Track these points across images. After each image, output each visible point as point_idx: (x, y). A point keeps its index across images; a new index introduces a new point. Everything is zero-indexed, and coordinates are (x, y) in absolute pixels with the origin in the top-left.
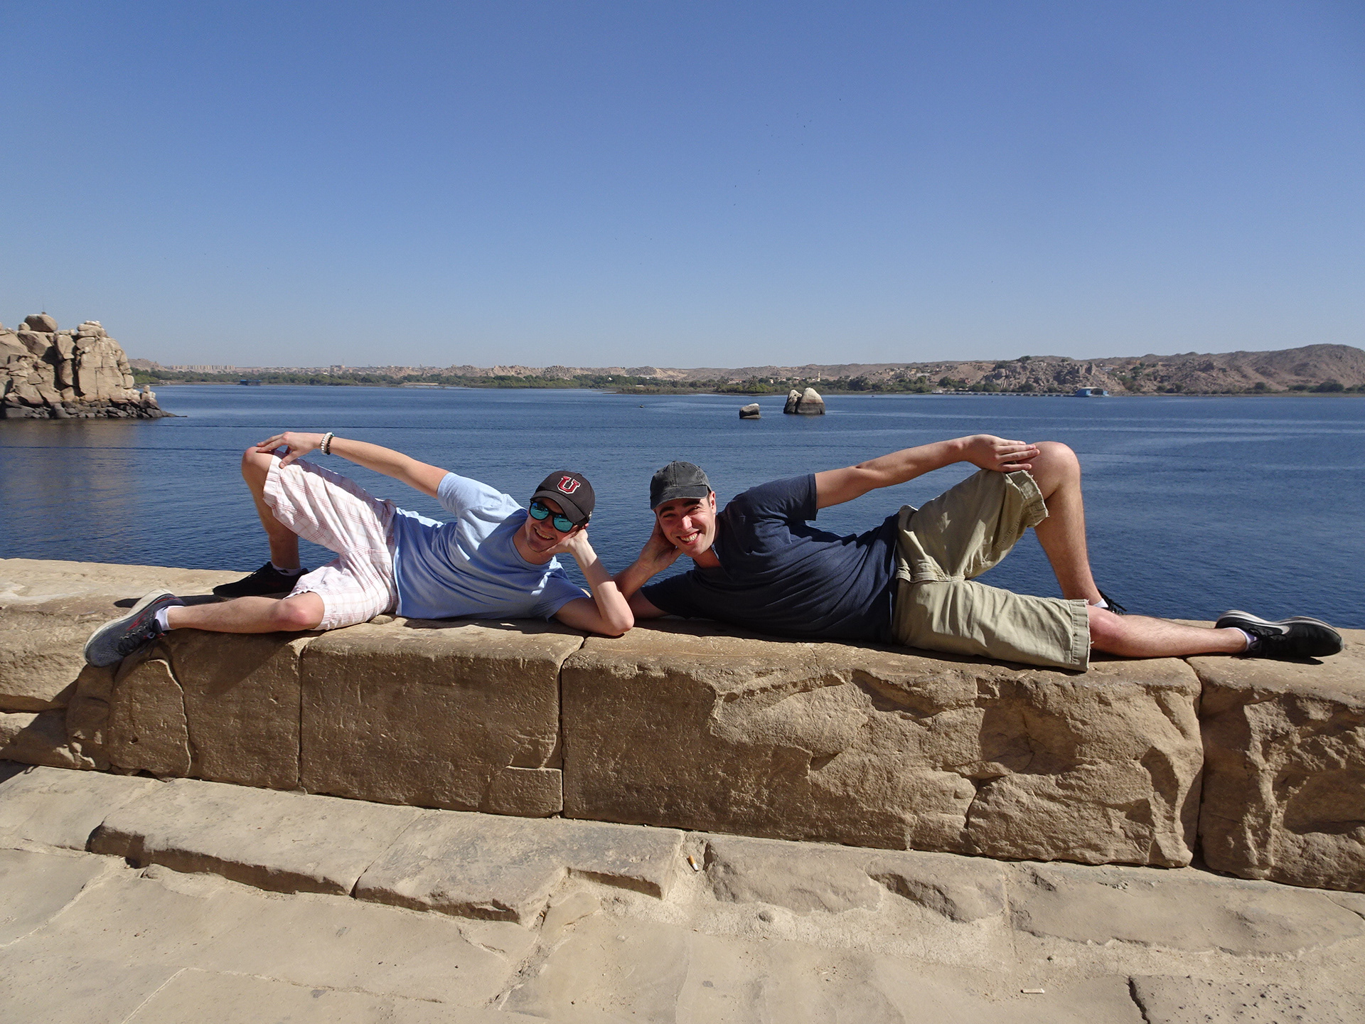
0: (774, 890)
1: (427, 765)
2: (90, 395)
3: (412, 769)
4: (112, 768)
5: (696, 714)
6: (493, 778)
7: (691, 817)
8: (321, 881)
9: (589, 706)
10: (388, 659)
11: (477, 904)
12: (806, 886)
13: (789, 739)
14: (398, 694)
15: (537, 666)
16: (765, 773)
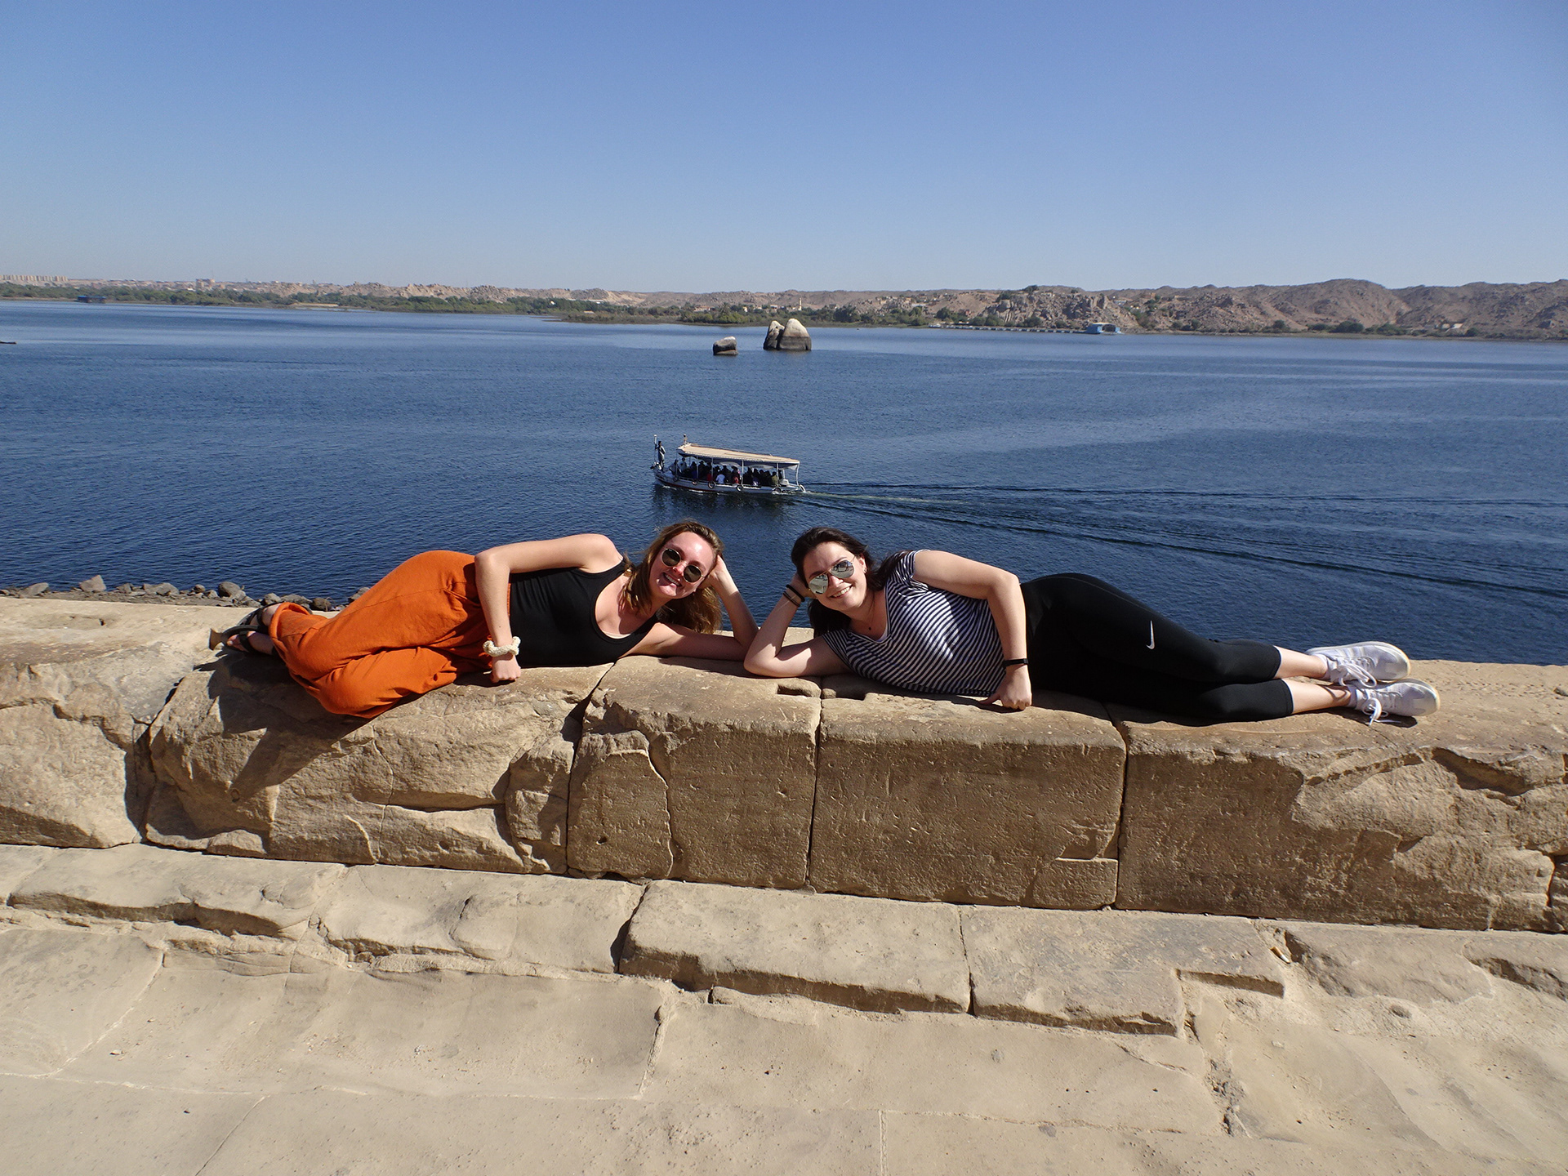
0: (1389, 984)
1: (963, 859)
3: (946, 864)
4: (568, 868)
5: (1279, 800)
6: (1040, 869)
7: (1259, 905)
8: (933, 999)
9: (1158, 792)
10: (926, 747)
11: (1125, 1018)
12: (1417, 975)
13: (1377, 823)
14: (934, 785)
15: (1102, 752)
16: (1347, 859)
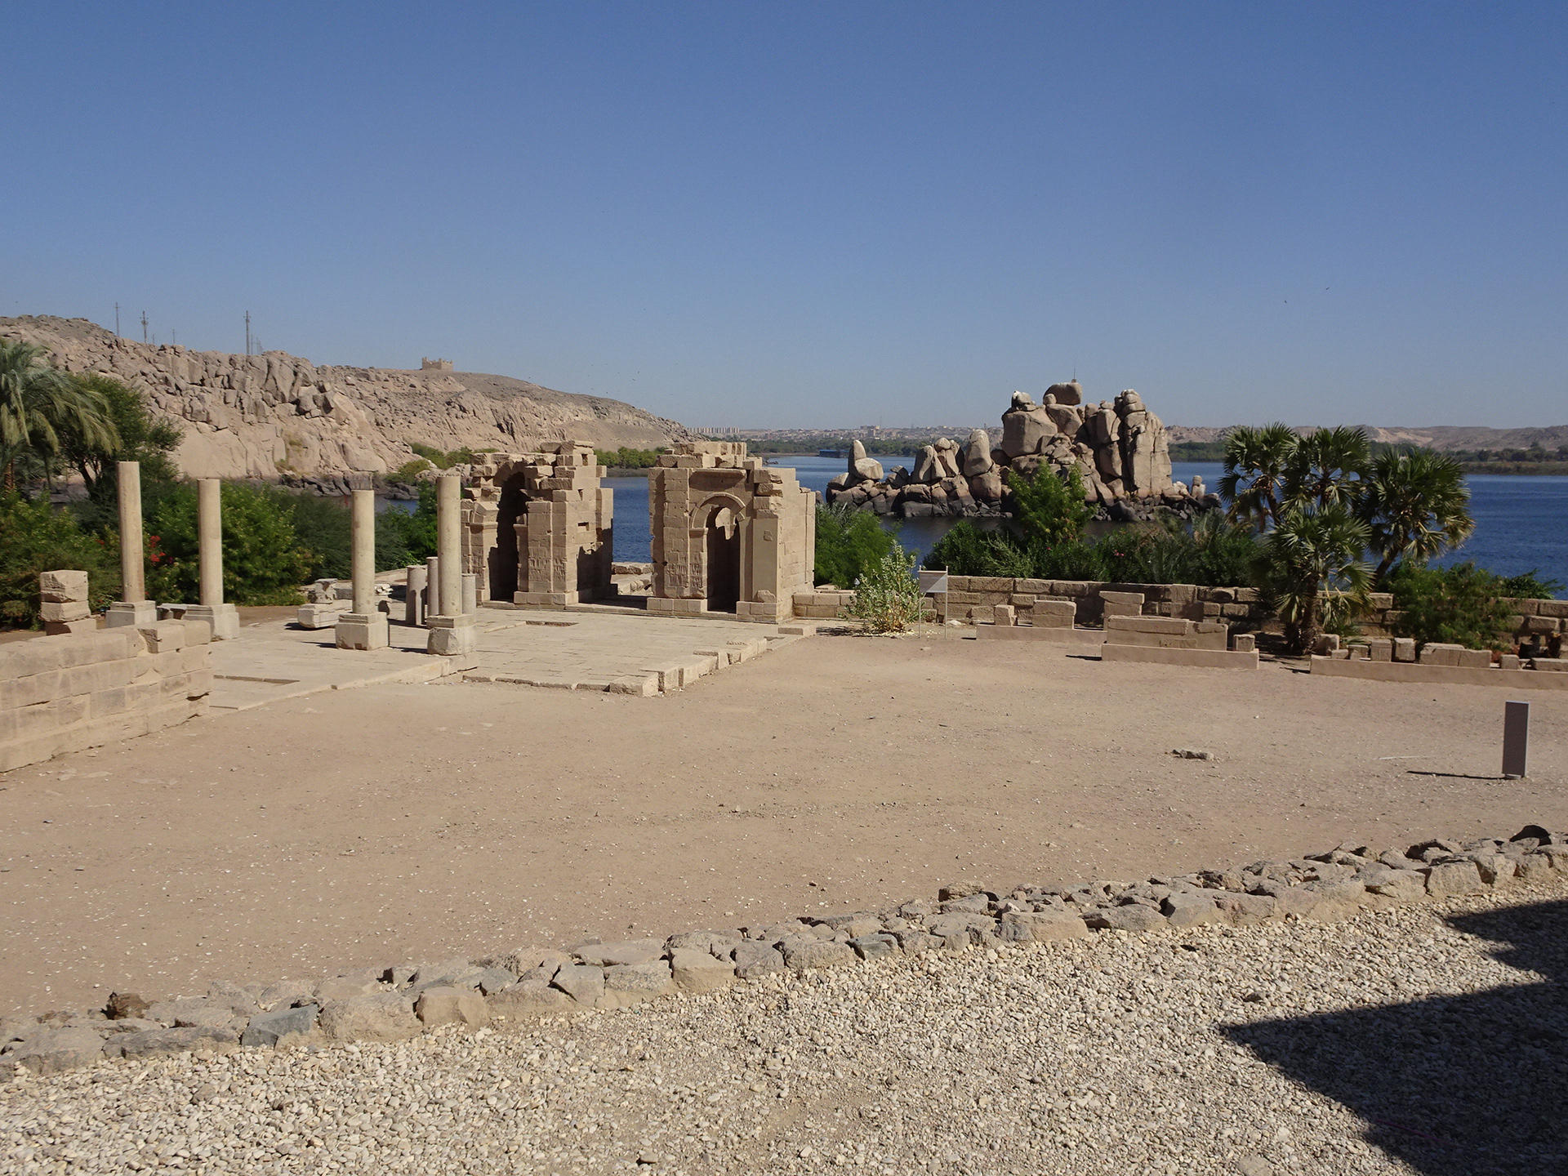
2: (1143, 491)
